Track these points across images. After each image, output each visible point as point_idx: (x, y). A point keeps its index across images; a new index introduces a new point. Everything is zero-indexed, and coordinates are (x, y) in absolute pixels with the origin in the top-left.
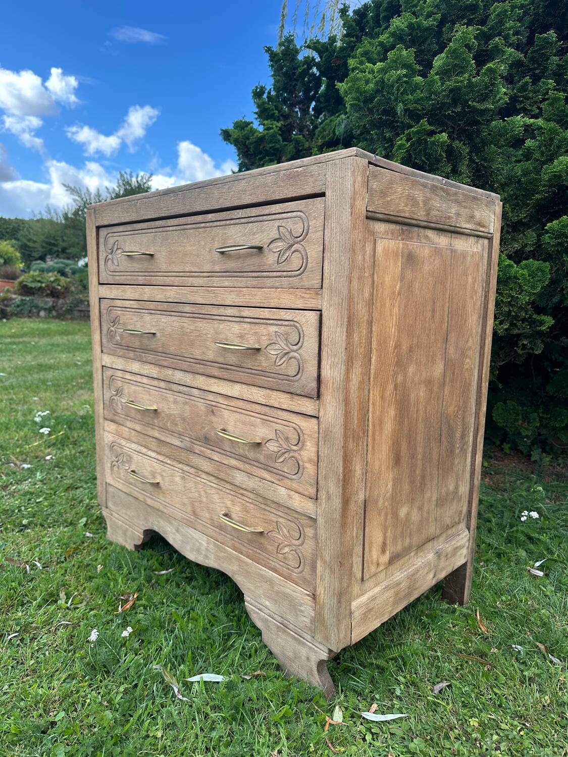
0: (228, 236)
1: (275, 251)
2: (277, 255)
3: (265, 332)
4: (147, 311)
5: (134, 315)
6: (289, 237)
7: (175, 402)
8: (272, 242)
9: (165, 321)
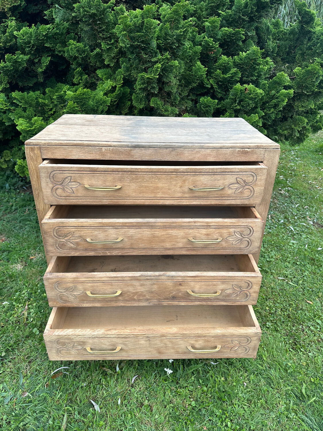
0: (197, 180)
1: (233, 188)
2: (234, 190)
3: (226, 231)
4: (111, 227)
5: (95, 230)
6: (243, 183)
7: (142, 285)
8: (231, 184)
9: (134, 231)
